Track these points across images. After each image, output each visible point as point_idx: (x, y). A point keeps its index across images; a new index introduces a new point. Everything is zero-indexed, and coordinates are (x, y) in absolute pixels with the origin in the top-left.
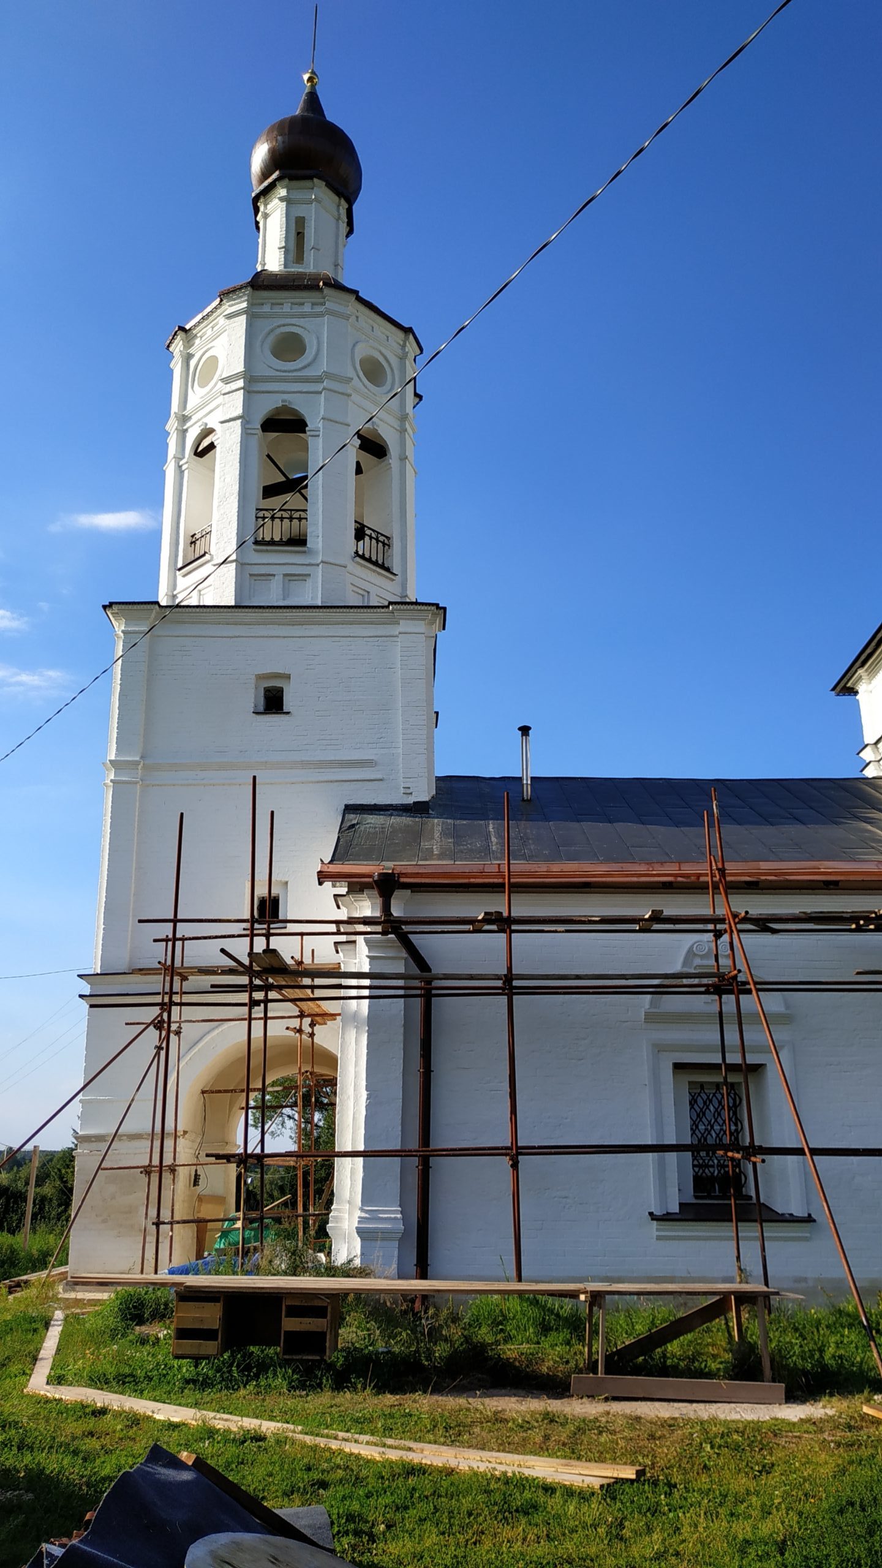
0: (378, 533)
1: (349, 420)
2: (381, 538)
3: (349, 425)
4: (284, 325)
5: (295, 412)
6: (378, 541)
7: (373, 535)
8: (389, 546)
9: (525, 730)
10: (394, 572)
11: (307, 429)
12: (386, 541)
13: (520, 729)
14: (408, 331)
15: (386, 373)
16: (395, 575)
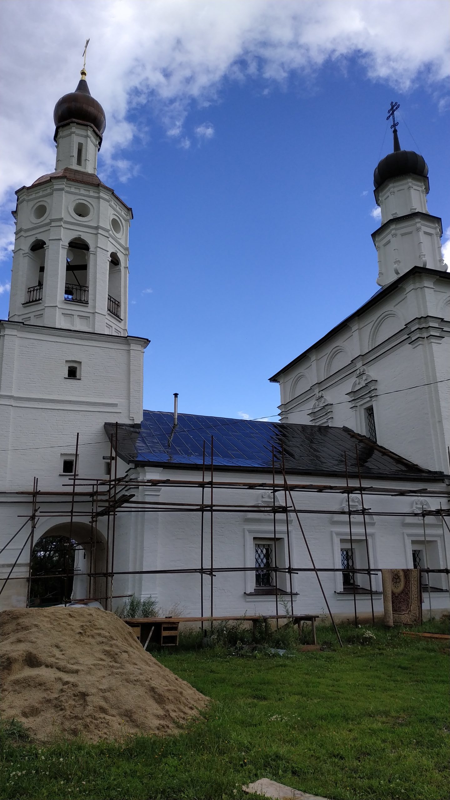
0: (115, 300)
1: (108, 249)
2: (117, 303)
3: (108, 251)
4: (80, 199)
5: (83, 241)
6: (115, 303)
7: (114, 301)
8: (119, 306)
9: (176, 395)
10: (122, 318)
11: (90, 250)
12: (118, 304)
13: (174, 394)
14: (130, 210)
15: (120, 228)
16: (122, 320)
